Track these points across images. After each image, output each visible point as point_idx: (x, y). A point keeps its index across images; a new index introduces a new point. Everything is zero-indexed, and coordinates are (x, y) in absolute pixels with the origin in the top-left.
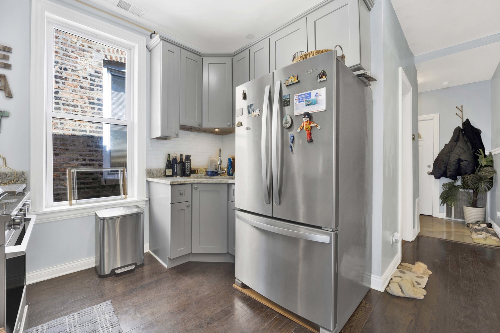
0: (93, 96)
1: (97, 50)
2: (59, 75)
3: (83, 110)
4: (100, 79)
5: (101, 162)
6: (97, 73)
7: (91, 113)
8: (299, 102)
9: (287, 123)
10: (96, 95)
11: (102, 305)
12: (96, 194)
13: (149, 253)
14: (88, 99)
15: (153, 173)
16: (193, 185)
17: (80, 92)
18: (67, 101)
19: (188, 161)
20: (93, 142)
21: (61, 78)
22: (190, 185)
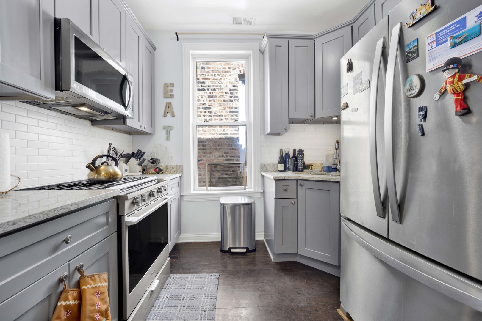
0: (231, 106)
1: (234, 68)
2: (211, 95)
3: (226, 118)
4: (236, 91)
5: (238, 158)
6: (235, 87)
7: (231, 119)
8: (437, 46)
9: (411, 89)
10: (234, 104)
11: (213, 276)
12: (235, 183)
13: (264, 241)
14: (229, 109)
15: (267, 168)
16: (299, 181)
17: (224, 104)
18: (216, 113)
19: (301, 156)
20: (233, 142)
21: (212, 97)
22: (296, 181)
